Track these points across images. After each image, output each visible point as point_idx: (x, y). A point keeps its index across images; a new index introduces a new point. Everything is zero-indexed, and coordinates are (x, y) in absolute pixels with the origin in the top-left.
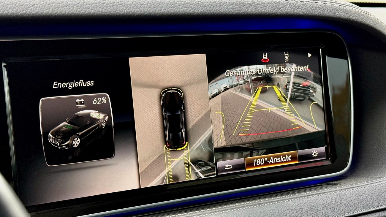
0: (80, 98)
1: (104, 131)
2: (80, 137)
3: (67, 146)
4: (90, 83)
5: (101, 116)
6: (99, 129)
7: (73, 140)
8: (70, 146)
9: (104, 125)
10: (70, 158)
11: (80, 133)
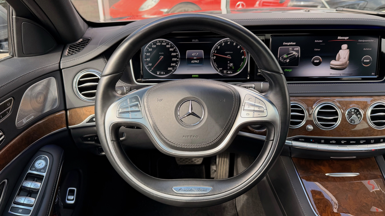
0: (291, 48)
1: (296, 58)
2: (289, 59)
3: (285, 61)
4: (294, 43)
5: (296, 53)
6: (295, 57)
7: (287, 60)
8: (286, 61)
9: (297, 56)
10: (285, 65)
11: (289, 58)
